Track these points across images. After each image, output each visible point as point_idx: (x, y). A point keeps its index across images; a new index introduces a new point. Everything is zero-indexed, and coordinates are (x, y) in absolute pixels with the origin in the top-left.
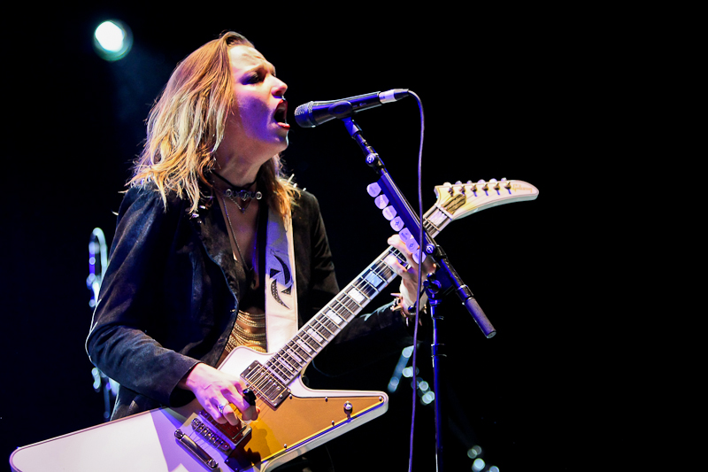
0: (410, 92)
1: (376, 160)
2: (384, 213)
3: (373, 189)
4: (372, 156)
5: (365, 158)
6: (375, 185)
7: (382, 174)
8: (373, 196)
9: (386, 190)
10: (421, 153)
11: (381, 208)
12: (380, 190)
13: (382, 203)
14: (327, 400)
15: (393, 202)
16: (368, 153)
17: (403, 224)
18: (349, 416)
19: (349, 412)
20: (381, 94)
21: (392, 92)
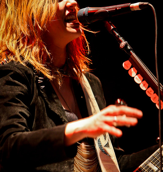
0: (149, 4)
1: (126, 46)
2: (135, 79)
3: (126, 65)
4: (123, 43)
5: (119, 45)
6: (128, 62)
7: (131, 54)
8: (127, 69)
9: (135, 65)
10: (156, 45)
11: (133, 76)
12: (131, 65)
13: (133, 73)
15: (140, 72)
16: (121, 42)
17: (147, 85)
20: (132, 5)
21: (137, 4)
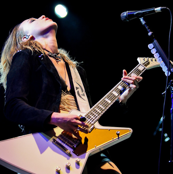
3: (150, 46)
12: (153, 46)
14: (109, 130)
17: (162, 60)
18: (118, 136)
19: (118, 135)
